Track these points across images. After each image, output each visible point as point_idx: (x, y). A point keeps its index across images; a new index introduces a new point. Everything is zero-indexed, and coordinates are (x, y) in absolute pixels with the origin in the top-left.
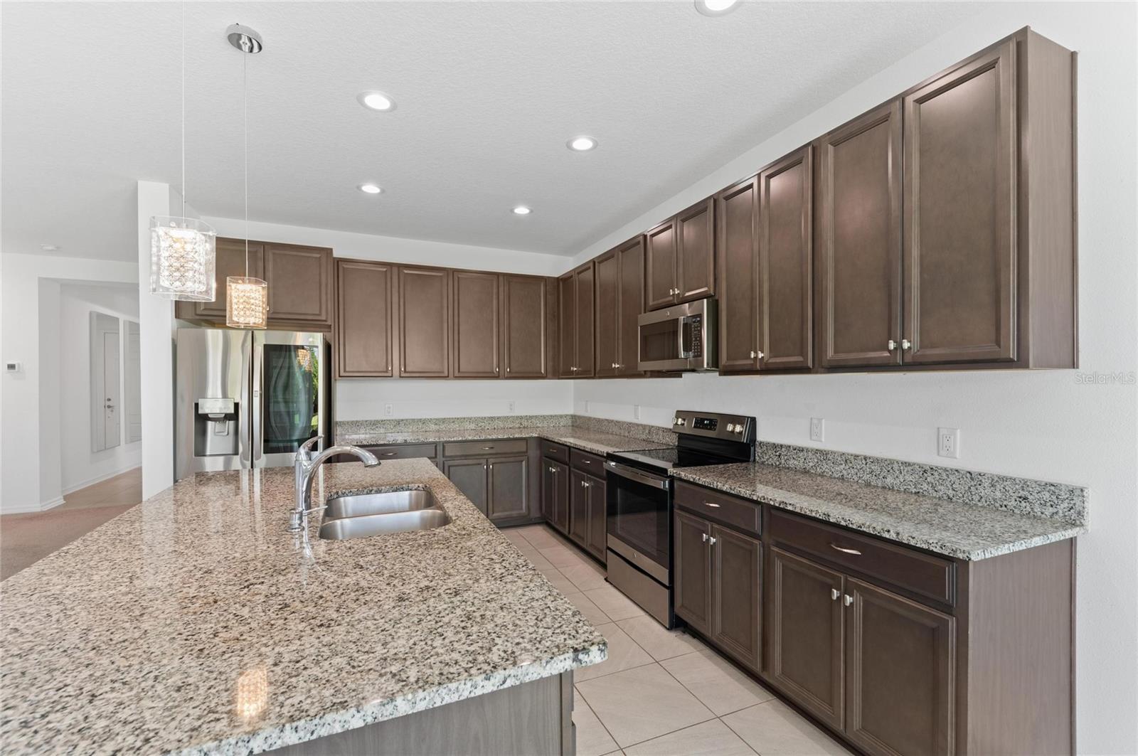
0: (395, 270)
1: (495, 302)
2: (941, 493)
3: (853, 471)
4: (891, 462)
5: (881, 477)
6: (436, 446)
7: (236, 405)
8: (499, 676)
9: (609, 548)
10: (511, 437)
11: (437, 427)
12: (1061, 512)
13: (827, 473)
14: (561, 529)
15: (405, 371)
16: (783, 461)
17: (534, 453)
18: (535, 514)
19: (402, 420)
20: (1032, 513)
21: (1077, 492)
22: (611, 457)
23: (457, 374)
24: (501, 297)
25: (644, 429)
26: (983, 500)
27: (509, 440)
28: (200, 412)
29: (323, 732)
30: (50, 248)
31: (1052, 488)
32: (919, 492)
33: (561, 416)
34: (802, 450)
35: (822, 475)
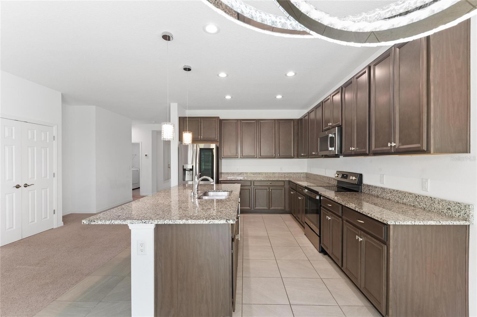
0: (239, 121)
1: (274, 130)
2: (422, 206)
3: (393, 196)
4: (405, 193)
5: (402, 199)
6: (251, 182)
7: (193, 166)
8: (209, 221)
9: (305, 222)
10: (278, 180)
11: (254, 176)
12: (462, 215)
13: (385, 197)
14: (294, 215)
15: (242, 156)
16: (370, 192)
17: (287, 186)
18: (287, 209)
19: (242, 173)
20: (452, 215)
21: (467, 207)
22: (306, 188)
23: (260, 157)
24: (276, 128)
25: (328, 178)
26: (435, 209)
27: (277, 181)
28: (184, 168)
29: (176, 223)
30: (154, 122)
31: (459, 204)
32: (414, 206)
33: (301, 173)
34: (376, 187)
35: (383, 198)
